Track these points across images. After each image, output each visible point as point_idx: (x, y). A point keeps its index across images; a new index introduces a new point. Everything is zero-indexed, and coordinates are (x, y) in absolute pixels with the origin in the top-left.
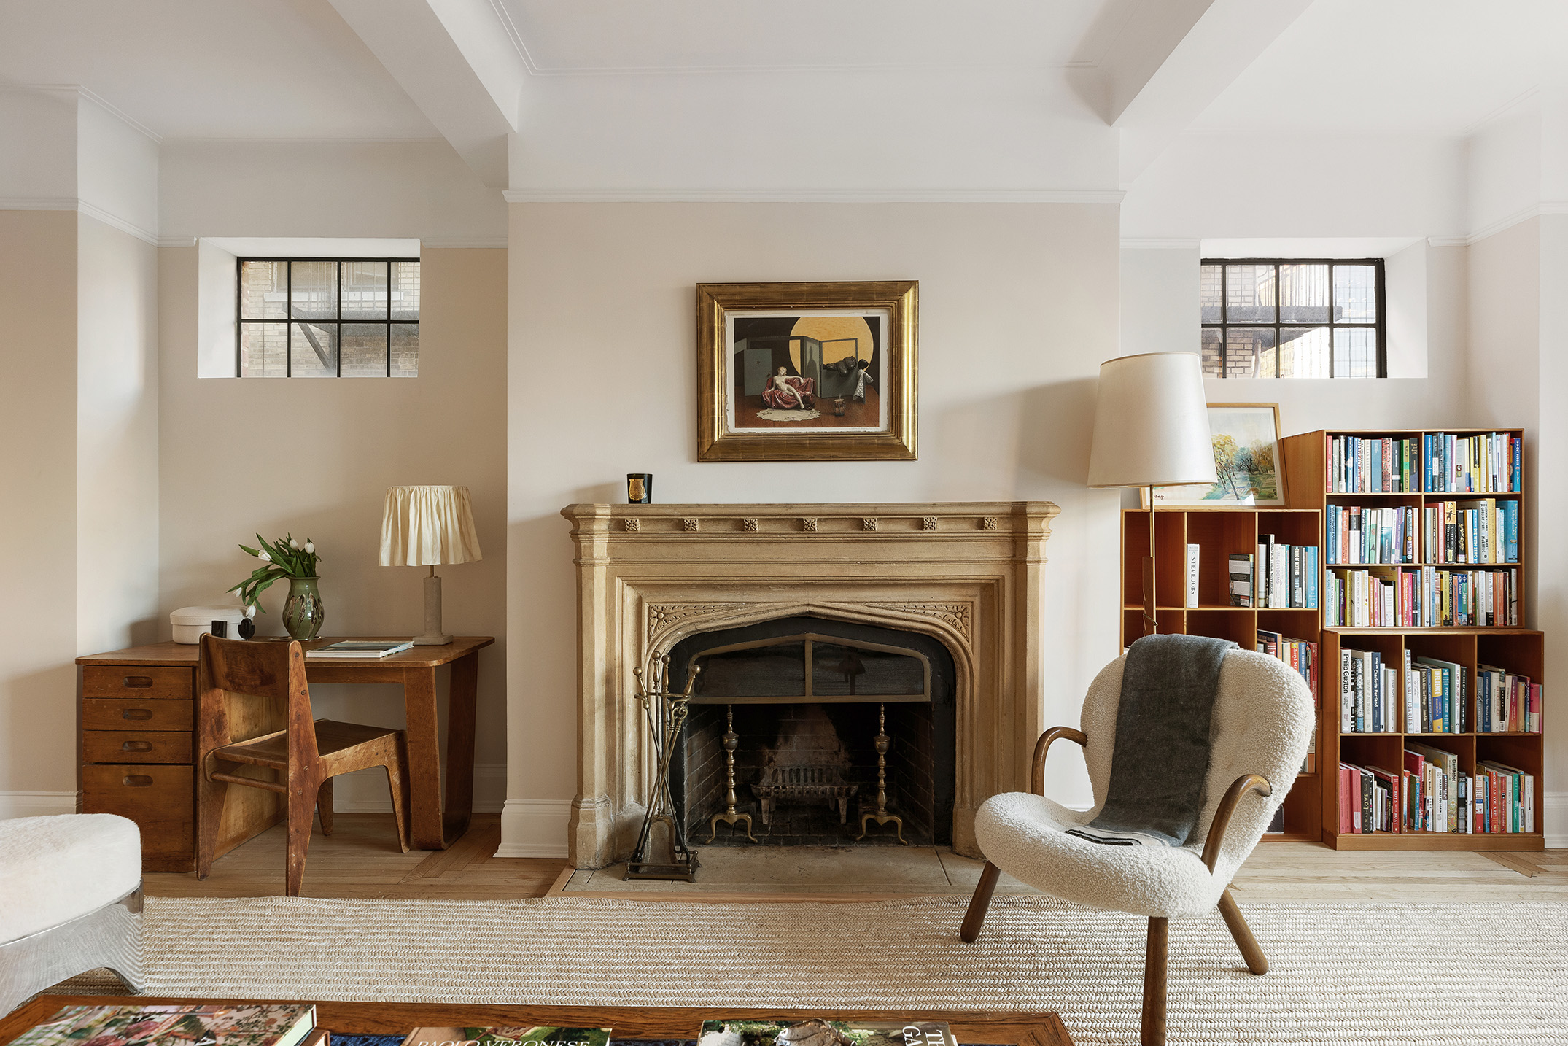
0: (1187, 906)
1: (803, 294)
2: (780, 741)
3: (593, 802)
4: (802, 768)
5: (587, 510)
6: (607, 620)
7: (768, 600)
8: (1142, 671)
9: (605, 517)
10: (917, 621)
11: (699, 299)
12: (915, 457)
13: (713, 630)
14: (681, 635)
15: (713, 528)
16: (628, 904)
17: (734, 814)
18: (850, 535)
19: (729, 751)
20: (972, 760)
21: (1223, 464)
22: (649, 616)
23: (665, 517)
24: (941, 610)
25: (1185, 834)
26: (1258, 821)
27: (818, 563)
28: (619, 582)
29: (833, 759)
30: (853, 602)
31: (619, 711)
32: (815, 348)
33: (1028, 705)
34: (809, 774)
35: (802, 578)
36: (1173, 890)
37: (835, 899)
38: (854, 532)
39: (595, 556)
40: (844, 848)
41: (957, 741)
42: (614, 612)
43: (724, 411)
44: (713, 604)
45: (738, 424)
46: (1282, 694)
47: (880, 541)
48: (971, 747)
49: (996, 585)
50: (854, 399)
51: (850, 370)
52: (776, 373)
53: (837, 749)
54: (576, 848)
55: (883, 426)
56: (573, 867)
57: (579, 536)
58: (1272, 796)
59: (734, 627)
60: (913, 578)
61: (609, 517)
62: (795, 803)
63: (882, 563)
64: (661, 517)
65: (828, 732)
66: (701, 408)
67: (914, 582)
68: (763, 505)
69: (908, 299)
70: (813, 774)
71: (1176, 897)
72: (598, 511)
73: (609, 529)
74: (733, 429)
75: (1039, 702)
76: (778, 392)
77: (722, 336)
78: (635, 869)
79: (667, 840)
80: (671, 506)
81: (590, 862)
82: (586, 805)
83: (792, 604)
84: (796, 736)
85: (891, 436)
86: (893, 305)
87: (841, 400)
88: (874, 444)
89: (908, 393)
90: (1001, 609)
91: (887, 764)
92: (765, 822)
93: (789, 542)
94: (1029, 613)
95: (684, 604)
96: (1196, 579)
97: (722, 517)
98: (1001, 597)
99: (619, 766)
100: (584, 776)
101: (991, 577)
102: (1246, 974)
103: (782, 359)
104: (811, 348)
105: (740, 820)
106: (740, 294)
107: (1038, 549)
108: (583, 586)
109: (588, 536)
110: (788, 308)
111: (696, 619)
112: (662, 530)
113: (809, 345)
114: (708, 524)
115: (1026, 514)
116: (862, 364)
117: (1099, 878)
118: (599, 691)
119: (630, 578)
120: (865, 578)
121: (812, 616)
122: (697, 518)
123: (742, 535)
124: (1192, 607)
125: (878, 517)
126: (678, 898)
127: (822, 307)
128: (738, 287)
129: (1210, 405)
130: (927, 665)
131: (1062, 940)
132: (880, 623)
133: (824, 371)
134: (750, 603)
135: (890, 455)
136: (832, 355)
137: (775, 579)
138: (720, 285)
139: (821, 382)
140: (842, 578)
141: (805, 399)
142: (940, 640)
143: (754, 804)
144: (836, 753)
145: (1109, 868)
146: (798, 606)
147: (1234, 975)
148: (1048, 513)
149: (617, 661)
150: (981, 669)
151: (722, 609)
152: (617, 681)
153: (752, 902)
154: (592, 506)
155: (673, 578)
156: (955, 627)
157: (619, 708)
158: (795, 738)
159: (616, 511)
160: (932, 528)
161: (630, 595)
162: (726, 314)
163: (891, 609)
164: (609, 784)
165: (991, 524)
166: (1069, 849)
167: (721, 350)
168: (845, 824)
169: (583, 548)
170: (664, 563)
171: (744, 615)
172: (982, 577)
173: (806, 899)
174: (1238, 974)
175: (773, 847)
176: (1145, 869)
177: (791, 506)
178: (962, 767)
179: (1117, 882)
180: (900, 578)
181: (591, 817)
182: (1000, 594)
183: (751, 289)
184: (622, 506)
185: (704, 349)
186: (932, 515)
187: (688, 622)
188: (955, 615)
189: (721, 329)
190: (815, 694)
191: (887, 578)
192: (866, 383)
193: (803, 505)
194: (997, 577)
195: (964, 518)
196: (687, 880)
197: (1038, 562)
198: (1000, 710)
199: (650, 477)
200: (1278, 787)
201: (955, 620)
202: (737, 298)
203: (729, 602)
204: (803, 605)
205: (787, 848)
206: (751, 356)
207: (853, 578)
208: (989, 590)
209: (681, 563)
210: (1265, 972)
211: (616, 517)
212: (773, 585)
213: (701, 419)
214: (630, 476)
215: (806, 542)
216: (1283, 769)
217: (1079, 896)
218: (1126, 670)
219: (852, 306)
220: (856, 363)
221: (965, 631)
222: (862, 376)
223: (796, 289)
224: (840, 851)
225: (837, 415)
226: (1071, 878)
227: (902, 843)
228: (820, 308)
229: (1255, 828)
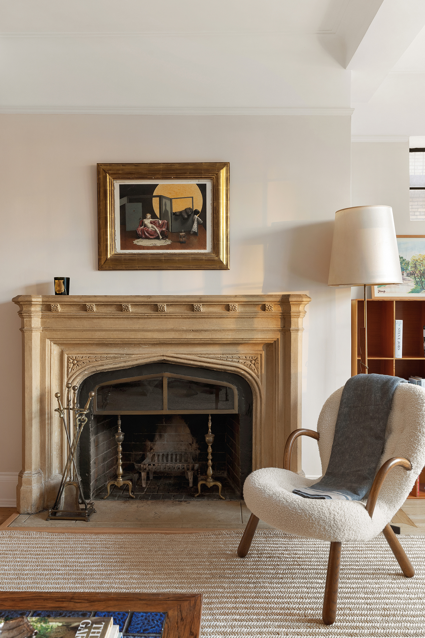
0: (351, 535)
1: (160, 170)
2: (157, 437)
3: (31, 473)
4: (170, 453)
5: (26, 299)
6: (41, 365)
7: (139, 353)
8: (351, 396)
9: (38, 303)
10: (228, 366)
11: (98, 173)
12: (228, 267)
13: (107, 371)
14: (87, 374)
15: (104, 310)
16: (45, 535)
17: (121, 481)
18: (186, 314)
19: (118, 443)
20: (261, 449)
21: (421, 272)
22: (68, 362)
23: (75, 303)
24: (243, 359)
25: (364, 493)
26: (405, 485)
27: (167, 331)
28: (48, 342)
29: (189, 448)
30: (190, 354)
31: (48, 419)
32: (168, 203)
33: (292, 416)
34: (174, 457)
35: (158, 340)
36: (342, 526)
37: (170, 532)
38: (188, 312)
39: (33, 326)
40: (186, 501)
41: (253, 437)
42: (45, 360)
43: (113, 240)
44: (106, 355)
45: (122, 248)
46: (422, 409)
47: (204, 318)
48: (261, 441)
49: (274, 344)
50: (192, 233)
51: (189, 216)
52: (145, 217)
53: (191, 442)
54: (20, 501)
55: (208, 249)
56: (19, 513)
57: (23, 314)
58: (412, 471)
59: (120, 369)
60: (224, 340)
61: (41, 303)
62: (166, 474)
63: (206, 331)
64: (72, 303)
65: (185, 432)
66: (100, 238)
67: (225, 342)
68: (133, 296)
69: (223, 173)
70: (176, 457)
71: (344, 530)
72: (33, 300)
73: (42, 310)
74: (119, 250)
75: (298, 414)
76: (146, 229)
77: (112, 195)
78: (54, 514)
79: (75, 496)
80: (78, 296)
81: (29, 509)
82: (26, 475)
83: (153, 355)
84: (166, 434)
85: (213, 255)
86: (214, 177)
87: (183, 234)
88: (202, 260)
89: (223, 229)
90: (277, 358)
91: (213, 451)
92: (144, 486)
93: (150, 318)
94: (292, 361)
95: (89, 355)
96: (401, 341)
97: (109, 303)
98: (277, 351)
99: (48, 452)
100: (26, 458)
101: (271, 340)
102: (401, 577)
103: (148, 209)
104: (165, 202)
105: (124, 484)
106: (122, 170)
107: (298, 322)
108: (25, 344)
109: (28, 314)
110: (151, 179)
111: (96, 364)
112: (73, 310)
113: (164, 201)
114: (101, 307)
115: (289, 302)
116: (196, 212)
117: (300, 518)
118: (35, 407)
119: (55, 340)
120: (196, 340)
121: (167, 362)
122: (94, 304)
123: (121, 314)
124: (398, 357)
125: (202, 303)
126: (76, 531)
127: (171, 178)
128: (121, 166)
129: (398, 236)
130: (236, 392)
131: (299, 556)
132: (206, 367)
133: (173, 216)
134: (129, 354)
135: (213, 267)
136: (178, 207)
137: (142, 340)
138: (110, 164)
139: (171, 223)
140: (182, 340)
141: (162, 233)
142: (243, 377)
143: (136, 476)
144: (190, 444)
145: (306, 512)
146: (157, 356)
147: (394, 577)
148: (303, 301)
149: (47, 389)
150: (266, 394)
151: (111, 358)
152: (47, 401)
153: (120, 533)
154: (30, 296)
155: (81, 340)
156: (251, 369)
157: (48, 417)
158: (166, 435)
159: (45, 300)
160: (234, 310)
161: (56, 350)
162: (115, 182)
163: (212, 358)
164: (41, 463)
165: (270, 308)
166: (287, 501)
167: (112, 204)
168: (192, 487)
169: (25, 322)
170: (75, 330)
171: (125, 362)
172: (265, 339)
173: (152, 531)
174: (397, 577)
175: (144, 501)
176: (326, 513)
177: (150, 297)
178: (256, 452)
179: (310, 521)
180: (216, 340)
181: (30, 483)
182: (276, 349)
183: (129, 167)
184: (49, 297)
185: (101, 203)
186: (234, 302)
187: (91, 366)
188: (251, 362)
189: (111, 191)
190: (169, 409)
191: (209, 340)
192: (199, 223)
193: (158, 296)
194: (274, 340)
195: (253, 304)
196: (84, 520)
197: (297, 330)
198: (277, 419)
199: (68, 279)
200: (415, 465)
201: (251, 365)
202: (120, 172)
203: (116, 354)
204: (161, 356)
205: (152, 501)
206: (130, 207)
207: (189, 340)
208: (270, 347)
209: (85, 330)
210: (413, 576)
211: (45, 303)
212: (142, 344)
213: (100, 244)
214: (56, 279)
215: (160, 318)
216: (418, 454)
217: (290, 529)
218: (342, 395)
219: (189, 178)
220: (192, 211)
221: (256, 371)
222: (196, 219)
223: (156, 167)
224: (183, 503)
225: (181, 243)
226: (285, 518)
227: (221, 499)
228: (170, 178)
229: (403, 490)
